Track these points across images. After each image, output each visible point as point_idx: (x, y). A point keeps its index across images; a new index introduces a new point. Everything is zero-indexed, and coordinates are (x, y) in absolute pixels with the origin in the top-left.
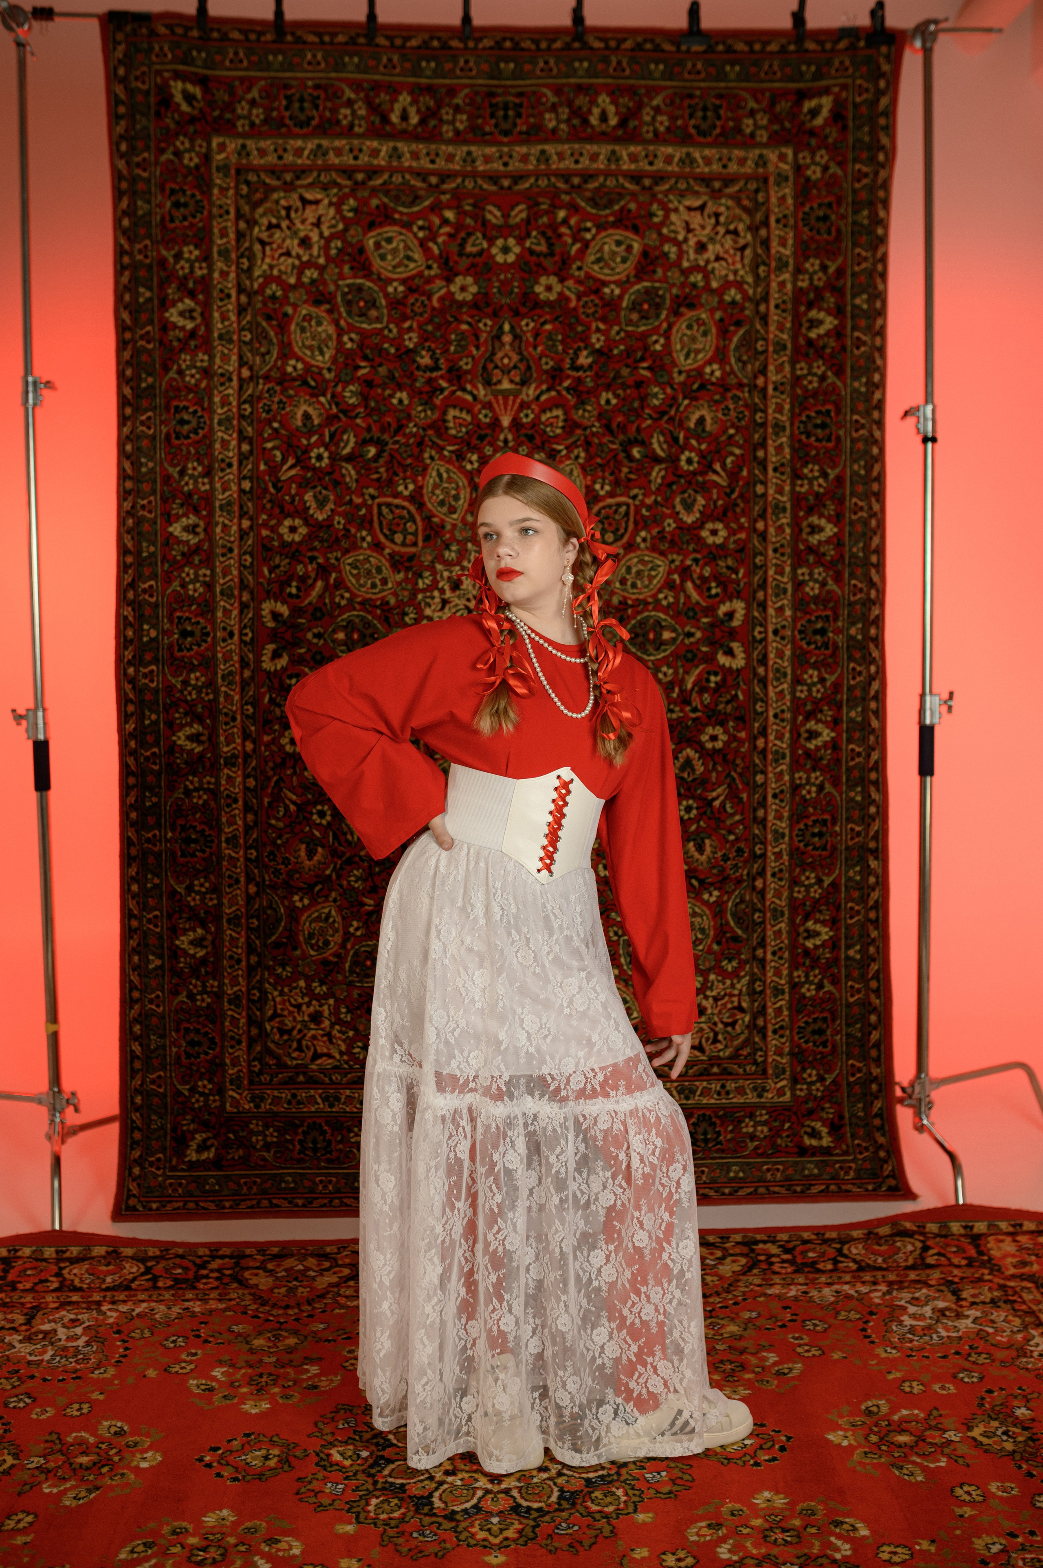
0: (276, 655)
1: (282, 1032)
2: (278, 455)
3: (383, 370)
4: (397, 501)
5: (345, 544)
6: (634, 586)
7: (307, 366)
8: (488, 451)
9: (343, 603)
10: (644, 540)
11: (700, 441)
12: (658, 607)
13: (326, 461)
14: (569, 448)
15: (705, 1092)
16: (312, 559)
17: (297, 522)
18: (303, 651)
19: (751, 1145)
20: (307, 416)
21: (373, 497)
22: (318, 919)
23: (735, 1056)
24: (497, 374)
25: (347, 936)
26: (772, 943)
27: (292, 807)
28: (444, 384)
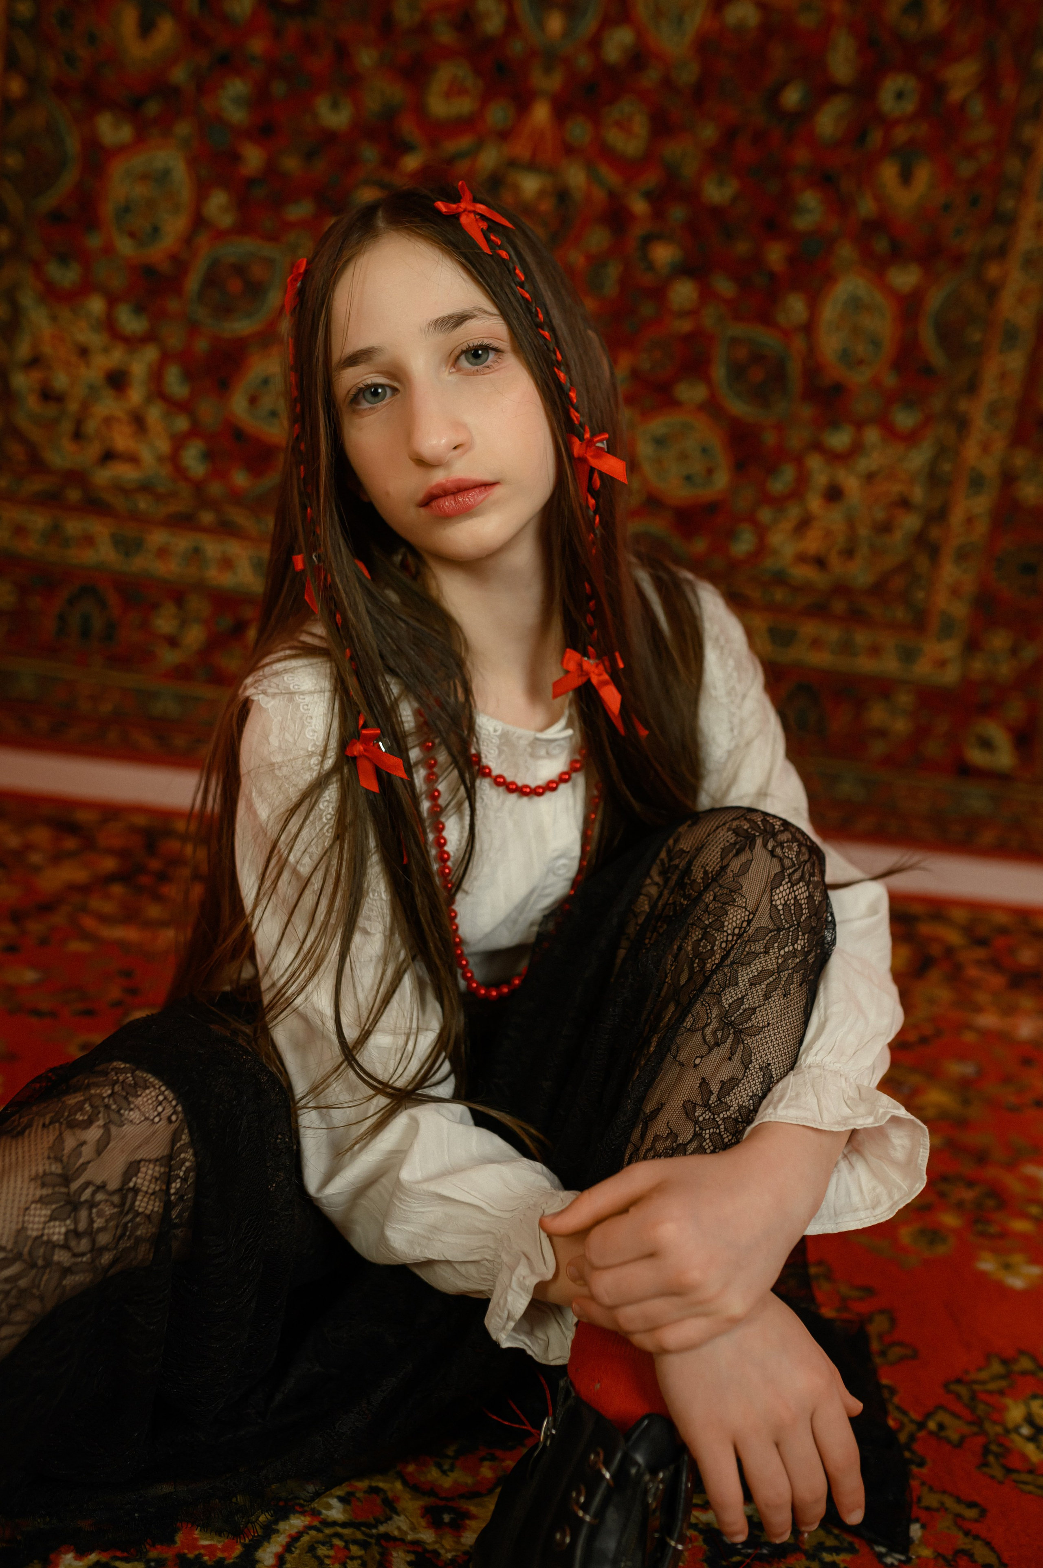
1: (48, 395)
15: (816, 643)
19: (878, 748)
22: (145, 177)
23: (878, 589)
25: (199, 221)
26: (990, 391)
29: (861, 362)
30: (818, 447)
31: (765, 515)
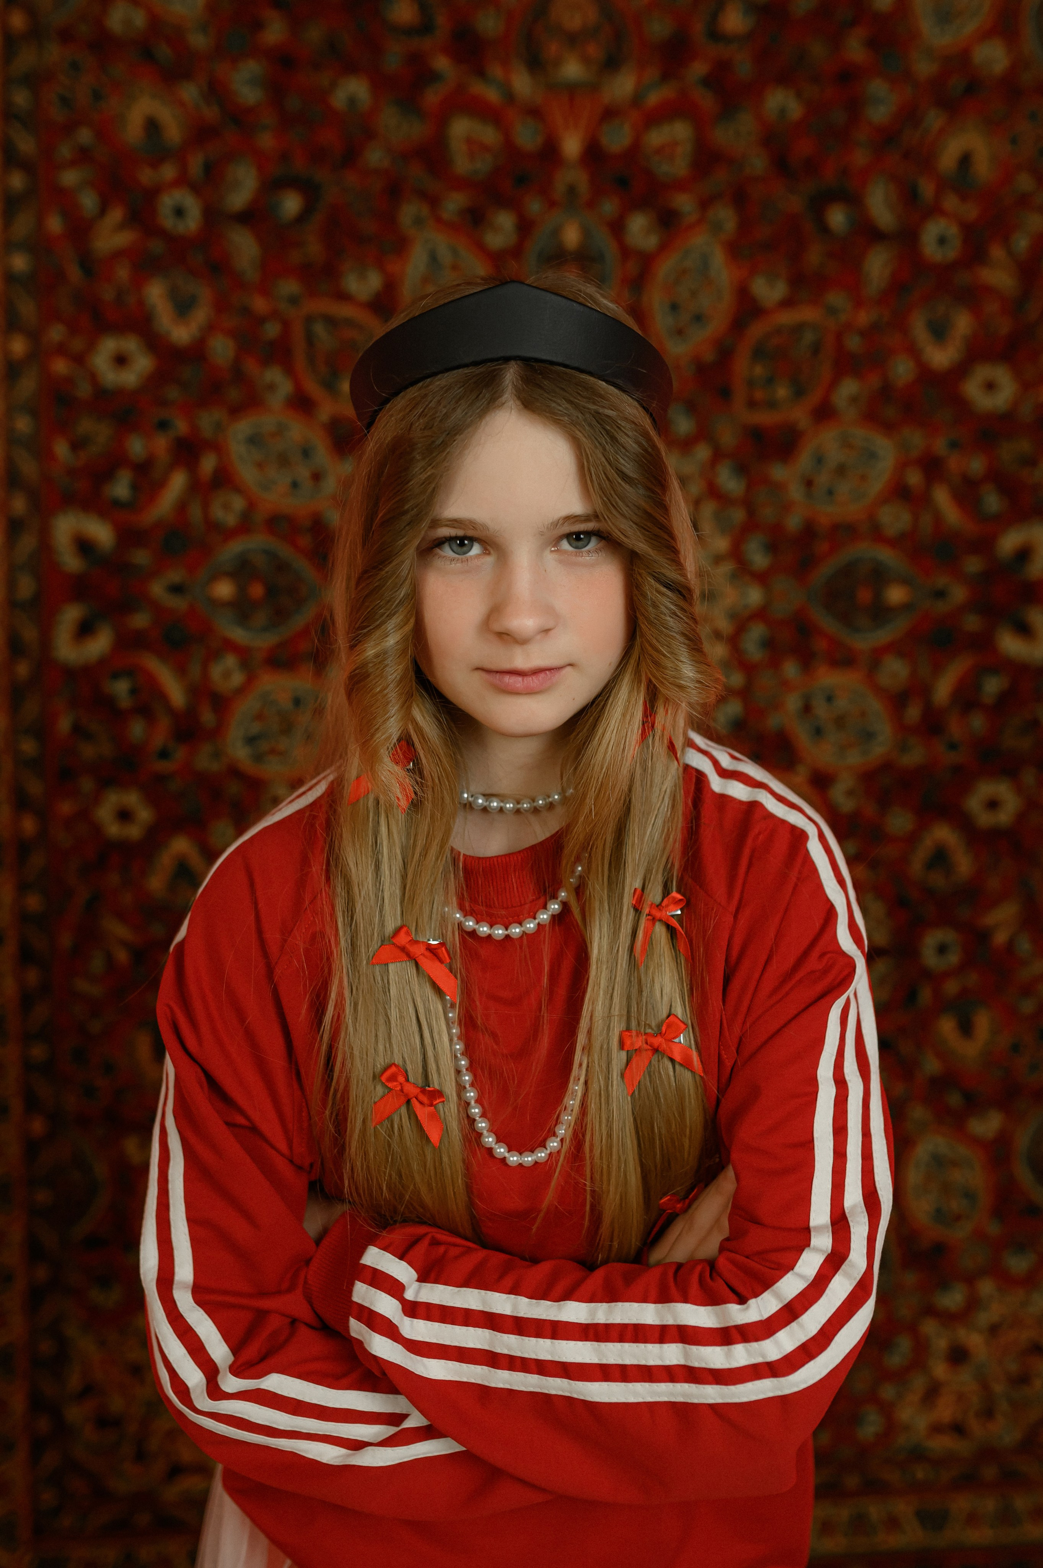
0: (85, 630)
1: (104, 1421)
2: (88, 201)
3: (314, 34)
4: (345, 311)
5: (234, 394)
6: (830, 492)
7: (155, 22)
8: (534, 206)
9: (231, 520)
10: (853, 400)
11: (963, 197)
12: (877, 535)
13: (192, 223)
14: (705, 204)
15: (972, 1519)
16: (163, 425)
17: (131, 344)
18: (140, 620)
20: (152, 126)
21: (294, 301)
23: (1028, 1445)
24: (553, 48)
27: (122, 956)
28: (442, 63)
29: (958, 1218)
30: (931, 1311)
31: (888, 1392)
